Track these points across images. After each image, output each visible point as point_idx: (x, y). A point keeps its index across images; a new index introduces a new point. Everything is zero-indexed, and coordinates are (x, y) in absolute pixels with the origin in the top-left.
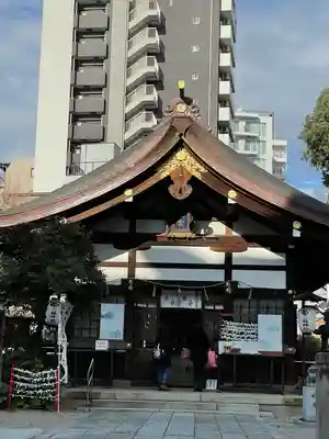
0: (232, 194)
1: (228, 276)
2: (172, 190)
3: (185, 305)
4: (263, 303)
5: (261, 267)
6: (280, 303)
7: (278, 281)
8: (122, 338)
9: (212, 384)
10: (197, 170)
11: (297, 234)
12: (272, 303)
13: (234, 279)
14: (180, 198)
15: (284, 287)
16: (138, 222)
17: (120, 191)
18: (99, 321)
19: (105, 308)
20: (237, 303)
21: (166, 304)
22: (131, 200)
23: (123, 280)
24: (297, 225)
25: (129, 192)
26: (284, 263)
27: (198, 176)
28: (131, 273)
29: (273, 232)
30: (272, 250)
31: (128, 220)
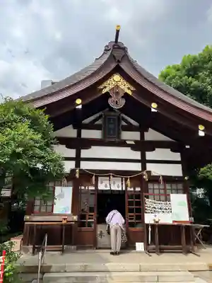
0: (154, 105)
1: (144, 168)
2: (110, 101)
3: (115, 188)
4: (168, 186)
5: (166, 164)
7: (176, 171)
8: (70, 212)
10: (129, 88)
11: (201, 134)
12: (174, 186)
13: (148, 169)
14: (116, 107)
15: (181, 175)
20: (150, 186)
21: (101, 187)
22: (80, 107)
23: (73, 171)
24: (201, 127)
25: (79, 101)
26: (179, 159)
27: (130, 92)
28: (78, 165)
29: (171, 140)
30: (171, 150)
31: (76, 130)
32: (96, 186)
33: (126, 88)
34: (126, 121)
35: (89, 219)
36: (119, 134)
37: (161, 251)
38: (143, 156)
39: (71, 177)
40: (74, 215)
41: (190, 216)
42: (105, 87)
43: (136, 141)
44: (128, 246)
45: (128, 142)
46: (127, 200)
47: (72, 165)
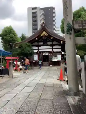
0: (52, 38)
1: (52, 50)
2: (43, 38)
3: (46, 55)
4: (58, 54)
5: (57, 49)
6: (60, 53)
7: (60, 50)
8: (37, 60)
9: (51, 65)
11: (62, 43)
15: (61, 51)
16: (39, 43)
17: (35, 38)
19: (35, 56)
20: (54, 54)
23: (37, 52)
24: (62, 42)
25: (37, 38)
26: (60, 48)
28: (38, 51)
32: (42, 54)
33: (46, 34)
34: (49, 40)
36: (47, 43)
37: (54, 66)
38: (52, 47)
39: (37, 53)
41: (61, 59)
42: (42, 35)
43: (51, 44)
44: (49, 65)
45: (49, 45)
47: (37, 50)
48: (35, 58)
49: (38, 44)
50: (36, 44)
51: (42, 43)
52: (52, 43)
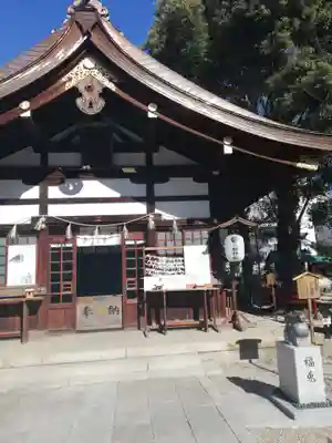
1: (151, 209)
5: (186, 201)
8: (34, 282)
10: (111, 80)
12: (197, 234)
14: (90, 112)
18: (6, 265)
21: (83, 241)
22: (28, 114)
23: (35, 220)
26: (206, 193)
27: (112, 87)
29: (193, 162)
30: (194, 180)
31: (39, 154)
35: (65, 290)
38: (150, 190)
40: (41, 286)
42: (70, 79)
43: (138, 168)
45: (125, 170)
46: (125, 259)
47: (34, 210)
48: (11, 266)
49: (44, 159)
50: (27, 157)
51: (71, 159)
52: (149, 159)
